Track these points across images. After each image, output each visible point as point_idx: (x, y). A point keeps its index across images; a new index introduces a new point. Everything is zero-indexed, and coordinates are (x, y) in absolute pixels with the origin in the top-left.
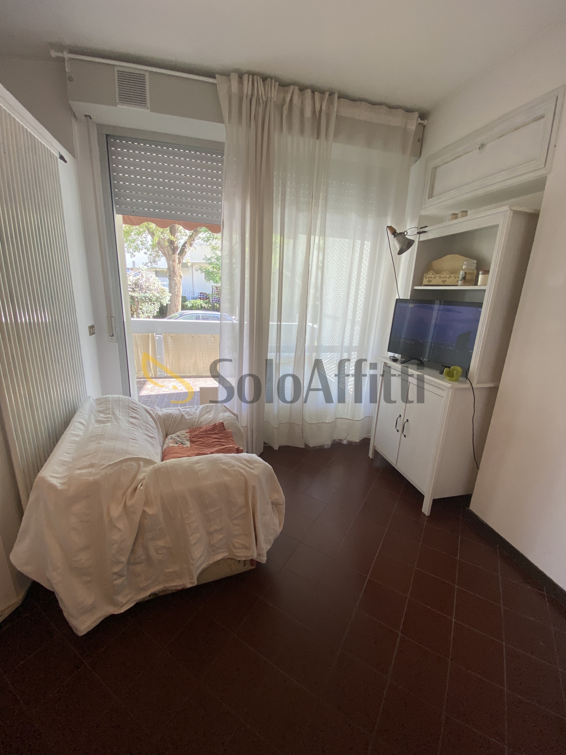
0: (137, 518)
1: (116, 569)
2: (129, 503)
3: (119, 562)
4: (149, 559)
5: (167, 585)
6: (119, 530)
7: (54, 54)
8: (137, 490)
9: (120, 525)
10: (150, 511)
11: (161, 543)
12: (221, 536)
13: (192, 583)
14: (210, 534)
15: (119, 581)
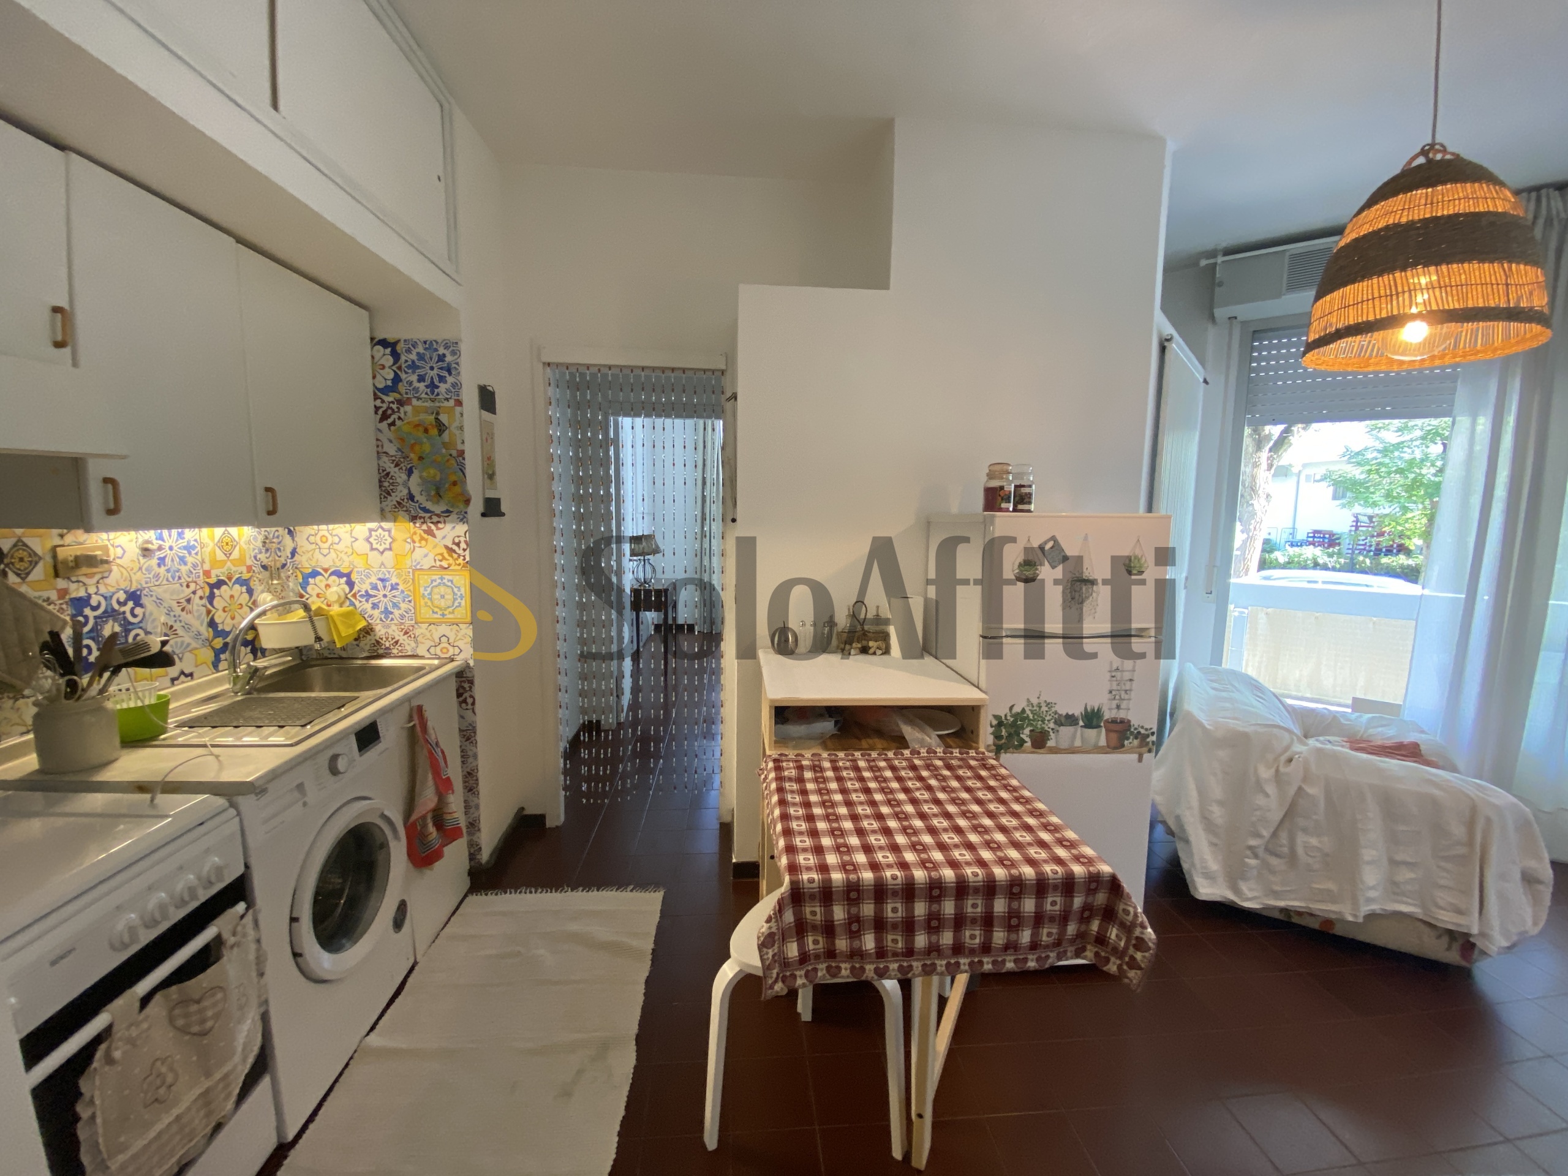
0: (1292, 791)
1: (1253, 842)
2: (1282, 769)
3: (1258, 835)
4: (1292, 858)
5: (1311, 906)
6: (1267, 795)
7: (1204, 263)
8: (1293, 762)
9: (1271, 789)
10: (1311, 790)
11: (1314, 841)
12: (1413, 875)
13: (1355, 916)
14: (1393, 863)
15: (1252, 862)
